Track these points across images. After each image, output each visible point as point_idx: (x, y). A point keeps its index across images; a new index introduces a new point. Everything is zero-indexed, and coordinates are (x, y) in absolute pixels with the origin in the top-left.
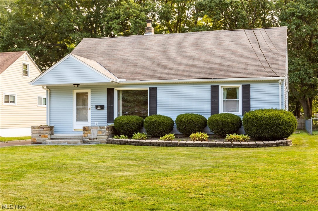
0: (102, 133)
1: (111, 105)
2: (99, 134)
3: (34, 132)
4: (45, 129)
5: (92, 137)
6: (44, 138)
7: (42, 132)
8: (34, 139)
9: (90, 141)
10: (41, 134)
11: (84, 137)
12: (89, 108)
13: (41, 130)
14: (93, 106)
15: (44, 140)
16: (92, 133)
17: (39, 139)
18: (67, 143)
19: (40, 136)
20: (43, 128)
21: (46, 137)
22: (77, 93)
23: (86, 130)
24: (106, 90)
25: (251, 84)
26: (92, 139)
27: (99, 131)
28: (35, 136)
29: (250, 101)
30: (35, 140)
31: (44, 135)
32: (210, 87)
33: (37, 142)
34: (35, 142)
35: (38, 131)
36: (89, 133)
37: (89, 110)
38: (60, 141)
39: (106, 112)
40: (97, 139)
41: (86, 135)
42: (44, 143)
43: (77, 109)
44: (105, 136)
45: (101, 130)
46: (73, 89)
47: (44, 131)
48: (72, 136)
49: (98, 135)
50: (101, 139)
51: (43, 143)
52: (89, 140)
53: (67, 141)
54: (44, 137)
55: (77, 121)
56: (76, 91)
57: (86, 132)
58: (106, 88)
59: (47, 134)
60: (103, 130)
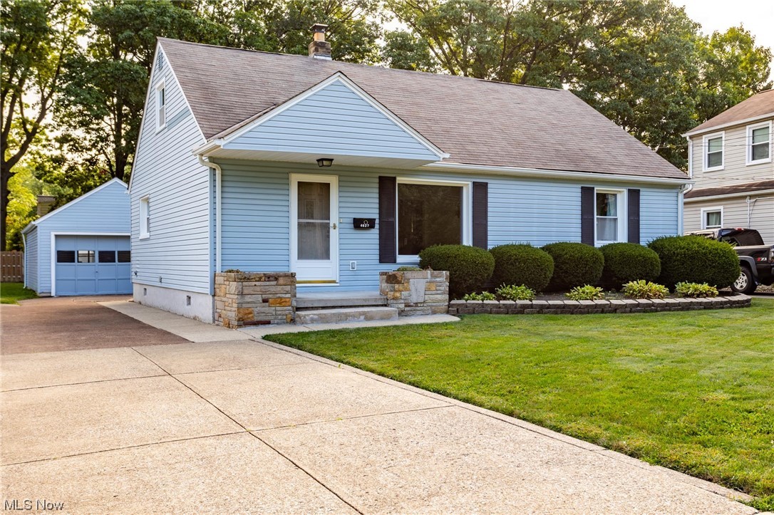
0: (438, 288)
1: (390, 220)
2: (429, 290)
3: (245, 292)
4: (281, 281)
5: (414, 299)
6: (278, 308)
7: (273, 289)
8: (247, 312)
9: (407, 309)
10: (270, 296)
11: (393, 299)
12: (331, 225)
13: (268, 283)
14: (345, 220)
15: (279, 313)
16: (412, 287)
17: (263, 309)
18: (362, 317)
19: (265, 301)
20: (276, 279)
21: (283, 304)
22: (299, 182)
23: (399, 282)
24: (377, 180)
25: (641, 189)
26: (412, 304)
27: (430, 282)
28: (249, 303)
29: (638, 221)
30: (251, 313)
31: (279, 297)
32: (580, 190)
33: (256, 319)
34: (249, 320)
35: (258, 289)
36: (406, 289)
37: (332, 230)
38: (343, 314)
39: (377, 236)
40: (425, 305)
41: (398, 294)
42: (279, 321)
43: (300, 225)
44: (443, 296)
45: (433, 280)
46: (290, 170)
47: (279, 288)
48: (357, 299)
49: (427, 292)
50: (435, 304)
51: (276, 321)
52: (406, 306)
53: (364, 313)
54: (280, 303)
55: (299, 258)
56: (296, 178)
57: (397, 286)
58: (378, 175)
59: (288, 295)
60: (438, 279)
